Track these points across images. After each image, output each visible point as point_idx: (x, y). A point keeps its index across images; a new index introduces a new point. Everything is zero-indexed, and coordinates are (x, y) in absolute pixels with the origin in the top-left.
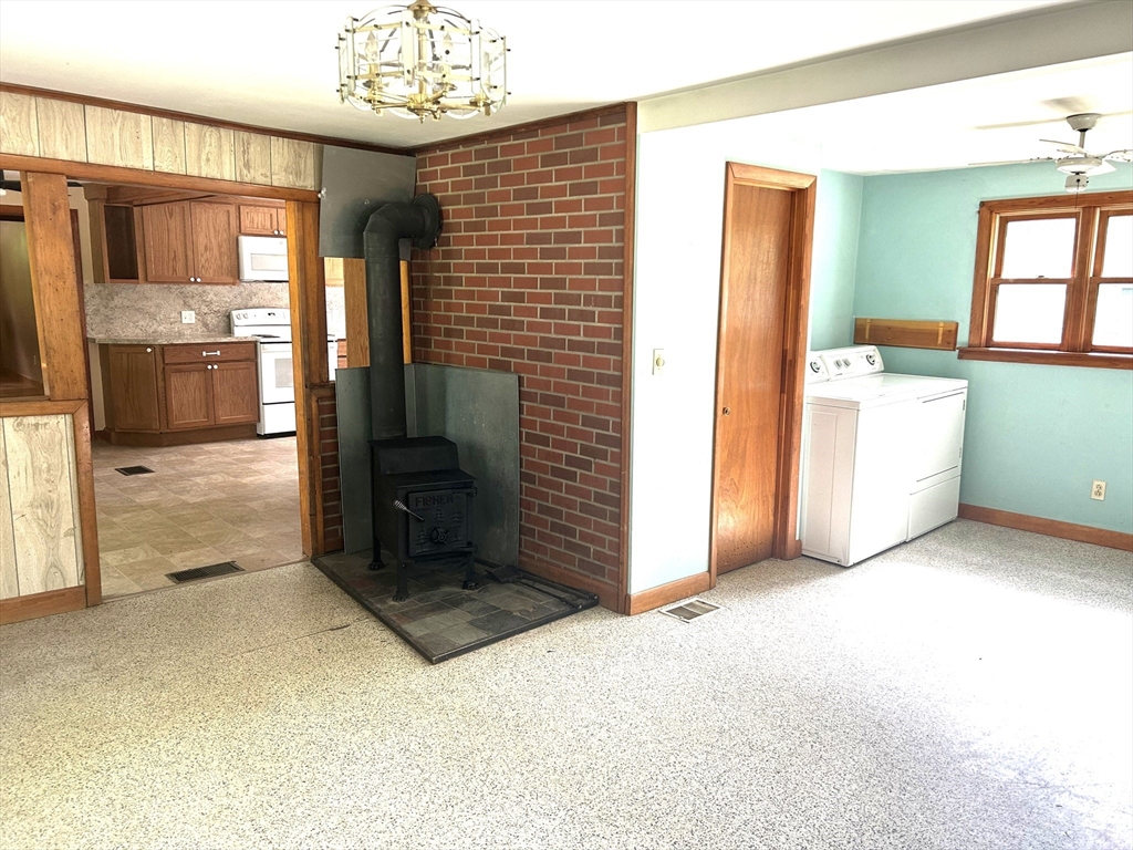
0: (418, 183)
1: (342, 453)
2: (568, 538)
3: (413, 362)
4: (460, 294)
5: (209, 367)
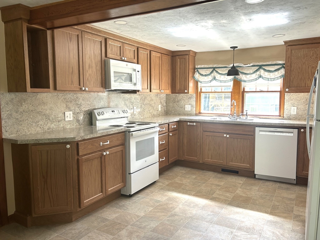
5: (105, 153)
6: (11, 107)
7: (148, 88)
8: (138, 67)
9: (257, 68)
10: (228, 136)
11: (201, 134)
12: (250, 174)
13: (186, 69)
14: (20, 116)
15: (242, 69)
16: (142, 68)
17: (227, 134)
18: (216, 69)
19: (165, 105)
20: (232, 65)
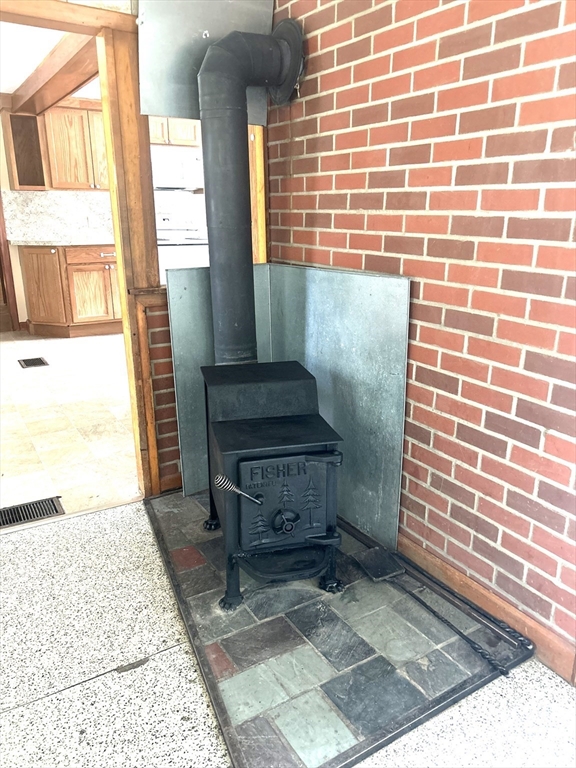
0: (278, 9)
1: (178, 375)
2: (480, 536)
3: (269, 261)
4: (330, 163)
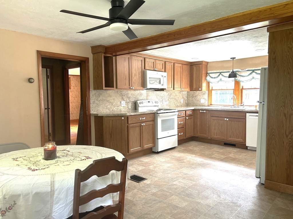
5: (142, 124)
6: (94, 97)
7: (172, 88)
8: (165, 74)
9: (251, 72)
10: (227, 120)
11: (209, 118)
12: (243, 146)
13: (200, 74)
14: (98, 103)
15: (240, 73)
16: (168, 75)
17: (227, 118)
18: (222, 74)
19: (186, 99)
20: (232, 71)
